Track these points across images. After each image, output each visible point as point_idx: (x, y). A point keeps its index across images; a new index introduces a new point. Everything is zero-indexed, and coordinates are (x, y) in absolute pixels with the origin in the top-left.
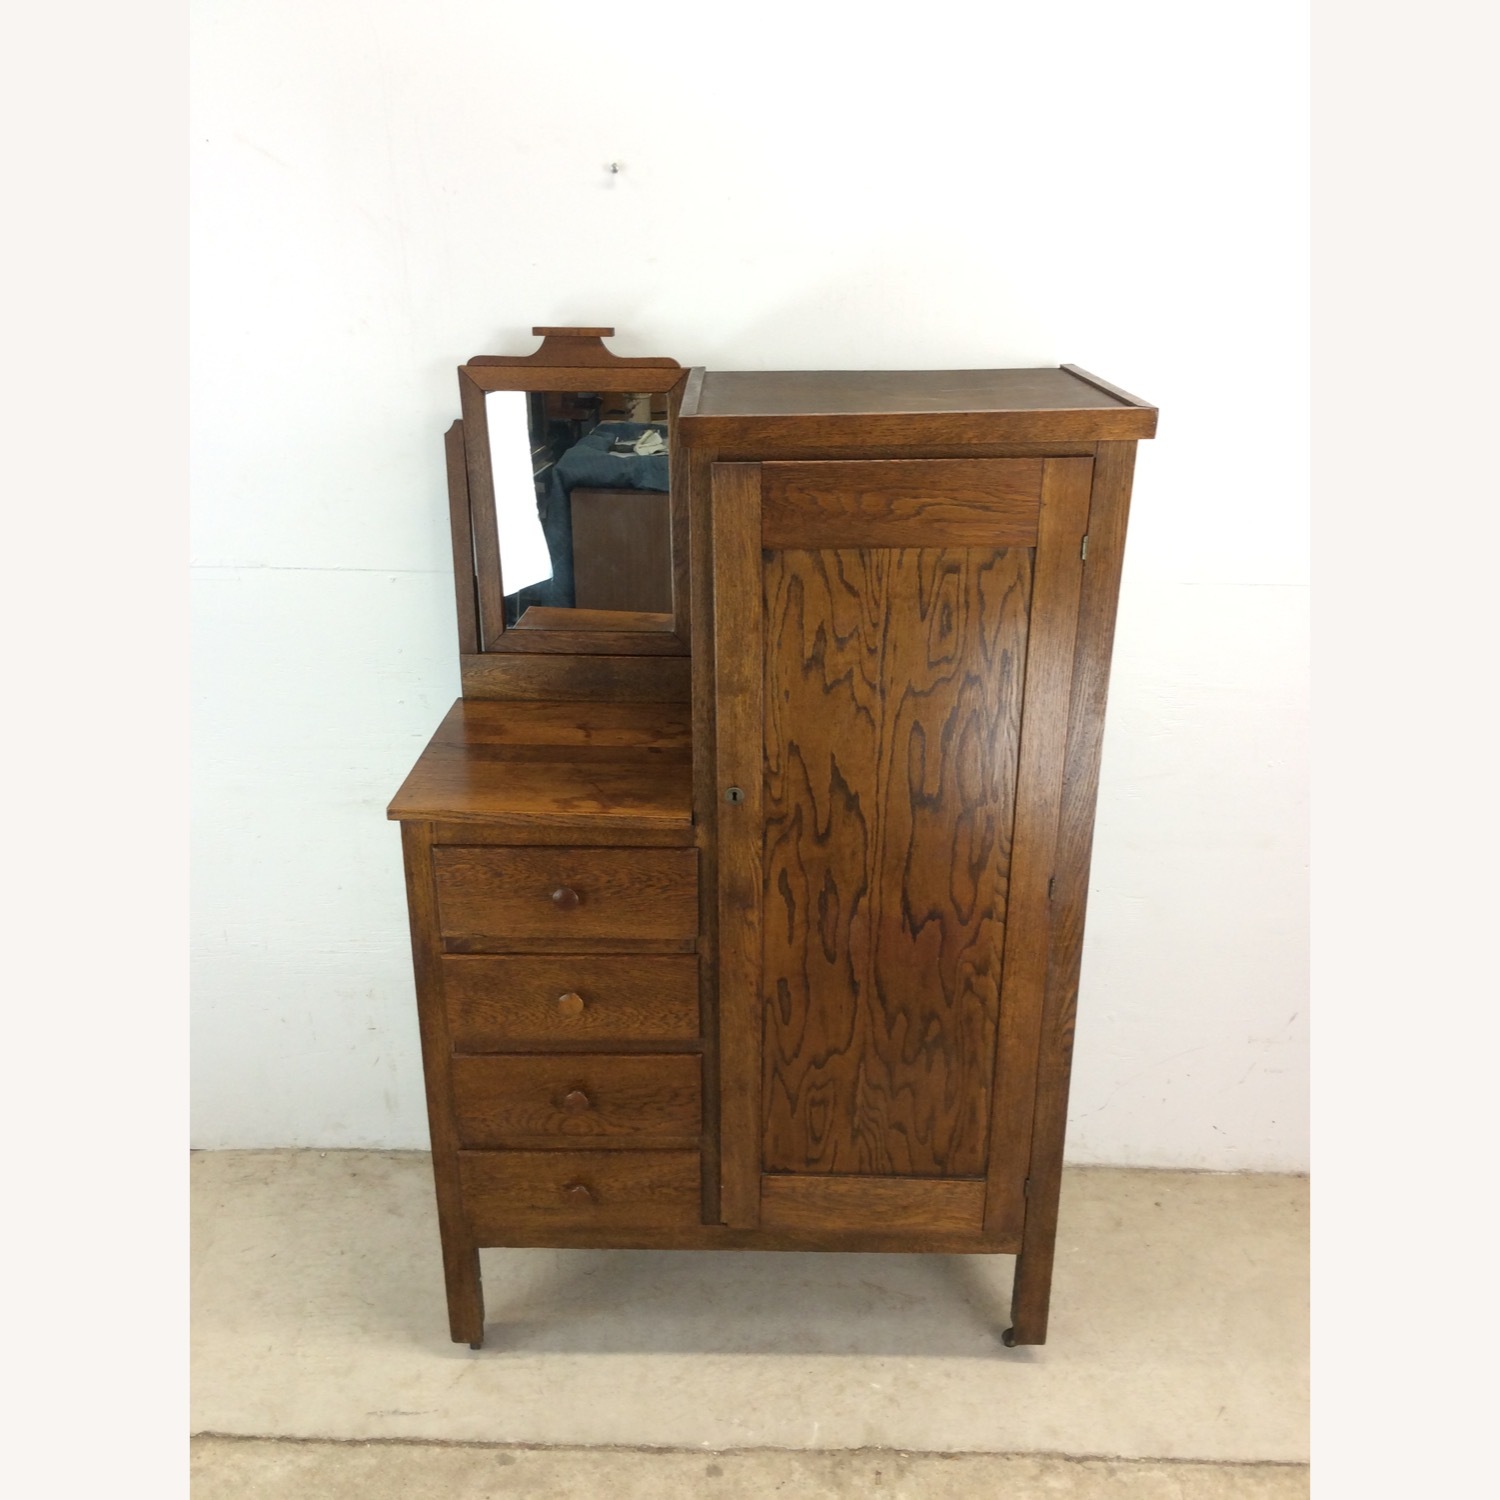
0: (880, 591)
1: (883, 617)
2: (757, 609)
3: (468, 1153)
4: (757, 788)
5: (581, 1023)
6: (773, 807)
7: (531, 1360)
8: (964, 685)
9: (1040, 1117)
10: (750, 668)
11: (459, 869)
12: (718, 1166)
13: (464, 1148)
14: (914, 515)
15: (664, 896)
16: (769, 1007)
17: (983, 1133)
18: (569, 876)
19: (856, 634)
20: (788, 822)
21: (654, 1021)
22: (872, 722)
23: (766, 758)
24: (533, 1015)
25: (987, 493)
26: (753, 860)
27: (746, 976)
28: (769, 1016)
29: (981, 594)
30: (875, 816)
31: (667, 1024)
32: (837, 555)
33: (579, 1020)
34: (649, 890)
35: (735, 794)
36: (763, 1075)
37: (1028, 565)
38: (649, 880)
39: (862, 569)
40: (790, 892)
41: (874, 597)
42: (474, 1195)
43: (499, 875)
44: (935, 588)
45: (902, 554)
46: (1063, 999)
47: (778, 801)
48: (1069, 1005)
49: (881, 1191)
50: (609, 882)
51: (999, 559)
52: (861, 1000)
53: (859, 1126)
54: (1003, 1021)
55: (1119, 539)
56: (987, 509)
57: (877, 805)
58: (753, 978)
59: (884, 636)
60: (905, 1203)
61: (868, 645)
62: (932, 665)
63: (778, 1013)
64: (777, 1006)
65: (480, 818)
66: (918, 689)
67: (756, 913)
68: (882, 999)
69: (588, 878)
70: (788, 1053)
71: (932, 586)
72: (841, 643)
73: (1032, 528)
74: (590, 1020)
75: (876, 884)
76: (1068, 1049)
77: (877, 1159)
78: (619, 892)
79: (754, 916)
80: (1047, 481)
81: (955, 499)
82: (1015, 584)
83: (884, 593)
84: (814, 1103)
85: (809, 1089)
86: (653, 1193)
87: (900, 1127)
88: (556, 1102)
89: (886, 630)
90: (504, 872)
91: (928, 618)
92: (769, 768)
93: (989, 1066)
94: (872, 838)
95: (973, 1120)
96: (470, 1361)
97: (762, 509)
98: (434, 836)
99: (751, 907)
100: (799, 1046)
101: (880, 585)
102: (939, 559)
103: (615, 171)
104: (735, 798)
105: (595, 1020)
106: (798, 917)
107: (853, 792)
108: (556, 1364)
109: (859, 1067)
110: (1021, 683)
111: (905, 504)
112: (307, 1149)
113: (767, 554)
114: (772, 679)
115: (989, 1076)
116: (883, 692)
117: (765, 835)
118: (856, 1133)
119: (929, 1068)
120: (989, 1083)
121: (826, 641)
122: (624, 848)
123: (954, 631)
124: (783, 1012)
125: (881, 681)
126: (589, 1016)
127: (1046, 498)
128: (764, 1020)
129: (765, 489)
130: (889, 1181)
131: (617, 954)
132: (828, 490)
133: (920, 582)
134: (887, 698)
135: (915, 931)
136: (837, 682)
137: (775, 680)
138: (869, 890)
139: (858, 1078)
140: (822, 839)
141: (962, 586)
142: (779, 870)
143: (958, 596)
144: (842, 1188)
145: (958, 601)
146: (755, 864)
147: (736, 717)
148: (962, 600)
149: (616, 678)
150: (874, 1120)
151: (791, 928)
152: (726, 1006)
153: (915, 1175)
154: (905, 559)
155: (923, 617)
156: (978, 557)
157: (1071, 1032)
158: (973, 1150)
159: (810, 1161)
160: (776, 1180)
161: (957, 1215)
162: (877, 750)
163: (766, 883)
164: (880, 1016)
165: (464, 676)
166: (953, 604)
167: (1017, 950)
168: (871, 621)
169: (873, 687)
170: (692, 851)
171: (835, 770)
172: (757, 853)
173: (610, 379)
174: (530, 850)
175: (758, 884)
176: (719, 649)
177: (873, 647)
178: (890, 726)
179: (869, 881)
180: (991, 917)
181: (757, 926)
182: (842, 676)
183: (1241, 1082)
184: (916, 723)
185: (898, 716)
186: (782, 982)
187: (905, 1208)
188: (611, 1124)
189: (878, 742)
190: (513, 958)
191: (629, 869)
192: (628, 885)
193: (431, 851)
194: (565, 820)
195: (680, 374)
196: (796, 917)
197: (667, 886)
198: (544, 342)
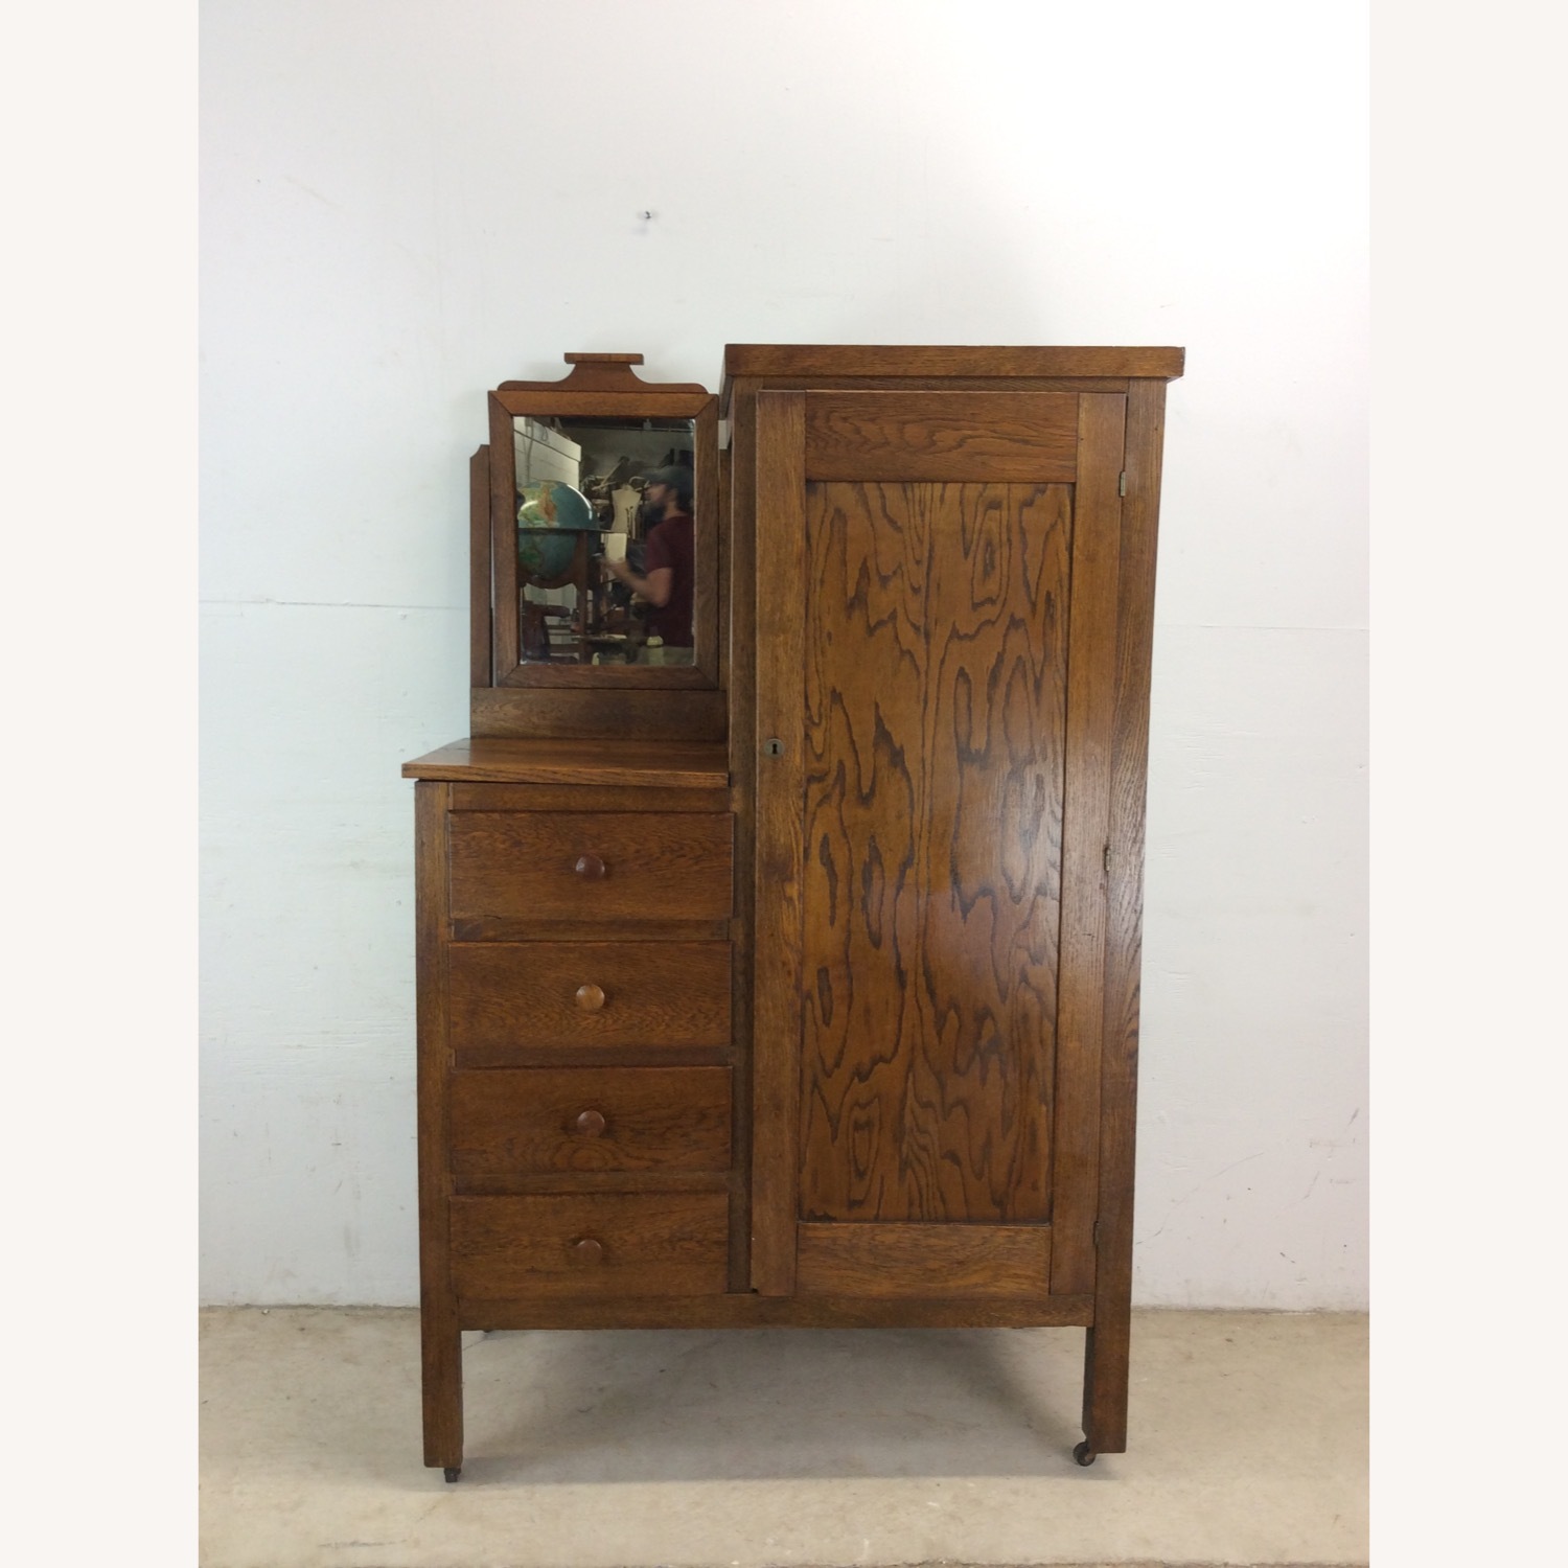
0: (923, 527)
1: (926, 554)
2: (800, 544)
3: (463, 1199)
4: (799, 739)
5: (600, 1026)
6: (816, 765)
7: (519, 1491)
8: (1008, 628)
9: (1107, 1144)
10: (793, 606)
11: (474, 837)
12: (749, 1212)
13: (457, 1192)
14: (956, 448)
15: (696, 868)
16: (809, 1005)
17: (1045, 1165)
18: (594, 844)
19: (899, 572)
20: (830, 780)
21: (682, 1022)
22: (917, 668)
23: (807, 707)
24: (546, 1016)
25: (1027, 427)
26: (793, 823)
27: (784, 964)
28: (809, 1015)
29: (1023, 532)
30: (921, 774)
31: (696, 1026)
32: (881, 489)
33: (597, 1022)
34: (681, 860)
35: (775, 746)
36: (801, 1091)
37: (1068, 502)
38: (682, 849)
39: (904, 504)
40: (832, 863)
41: (917, 532)
42: (465, 1255)
43: (518, 843)
44: (978, 525)
45: (944, 489)
46: (1124, 995)
47: (819, 757)
48: (1132, 999)
49: (933, 1241)
50: (638, 851)
51: (1039, 495)
52: (909, 992)
53: (907, 1157)
54: (1063, 1018)
55: (1154, 480)
56: (1026, 442)
57: (923, 760)
58: (792, 966)
59: (928, 574)
60: (960, 1257)
61: (911, 584)
62: (976, 606)
63: (818, 1013)
64: (817, 1002)
65: (504, 775)
66: (961, 633)
67: (796, 887)
68: (931, 992)
69: (616, 846)
70: (830, 1062)
71: (974, 523)
72: (884, 580)
73: (1071, 464)
74: (610, 1021)
75: (923, 853)
76: (1133, 1055)
77: (928, 1200)
78: (647, 864)
79: (793, 890)
80: (1083, 415)
81: (995, 432)
82: (1056, 521)
83: (927, 527)
84: (858, 1127)
85: (852, 1109)
86: (674, 1250)
87: (954, 1157)
88: (568, 1127)
89: (929, 568)
90: (523, 841)
91: (971, 555)
92: (810, 718)
93: (1049, 1077)
94: (918, 799)
95: (1033, 1148)
96: (445, 1493)
97: (806, 438)
98: (451, 799)
99: (791, 879)
100: (841, 1052)
101: (923, 521)
102: (981, 495)
103: (649, 217)
104: (775, 751)
105: (615, 1022)
106: (841, 891)
107: (897, 746)
108: (549, 1495)
109: (907, 1078)
110: (1066, 627)
111: (947, 437)
112: (248, 1306)
113: (810, 483)
114: (814, 620)
115: (1050, 1091)
116: (927, 636)
117: (806, 795)
118: (905, 1165)
119: (984, 1080)
120: (1050, 1098)
121: (869, 579)
122: (656, 813)
123: (997, 571)
124: (823, 1009)
125: (925, 624)
126: (609, 1016)
127: (1083, 432)
128: (803, 1018)
129: (810, 419)
130: (943, 1228)
131: (642, 941)
132: (872, 420)
133: (963, 519)
134: (932, 641)
135: (965, 910)
136: (880, 623)
137: (817, 622)
138: (916, 861)
139: (905, 1094)
140: (865, 800)
141: (1004, 523)
142: (821, 836)
143: (1000, 535)
144: (890, 1238)
145: (1001, 540)
146: (795, 828)
147: (777, 660)
148: (1004, 537)
149: (634, 713)
150: (924, 1148)
151: (833, 907)
152: (760, 1001)
153: (969, 1220)
154: (948, 493)
155: (966, 554)
156: (1020, 492)
157: (1135, 1033)
158: (1035, 1188)
159: (853, 1204)
160: (815, 1229)
161: (1019, 1272)
162: (922, 698)
163: (806, 851)
164: (928, 1012)
165: (473, 711)
166: (996, 541)
167: (1074, 933)
168: (914, 557)
169: (916, 628)
170: (727, 815)
171: (879, 722)
172: (797, 815)
173: (638, 404)
174: (554, 816)
175: (798, 852)
176: (761, 585)
177: (916, 587)
178: (935, 672)
179: (916, 848)
180: (1045, 894)
181: (797, 903)
182: (885, 617)
183: (1307, 1196)
184: (962, 669)
185: (943, 662)
186: (823, 972)
187: (960, 1263)
188: (628, 1155)
189: (923, 689)
190: (527, 945)
191: (660, 837)
192: (658, 855)
193: (446, 818)
194: (594, 778)
195: (708, 400)
196: (839, 893)
197: (700, 856)
198: (575, 369)
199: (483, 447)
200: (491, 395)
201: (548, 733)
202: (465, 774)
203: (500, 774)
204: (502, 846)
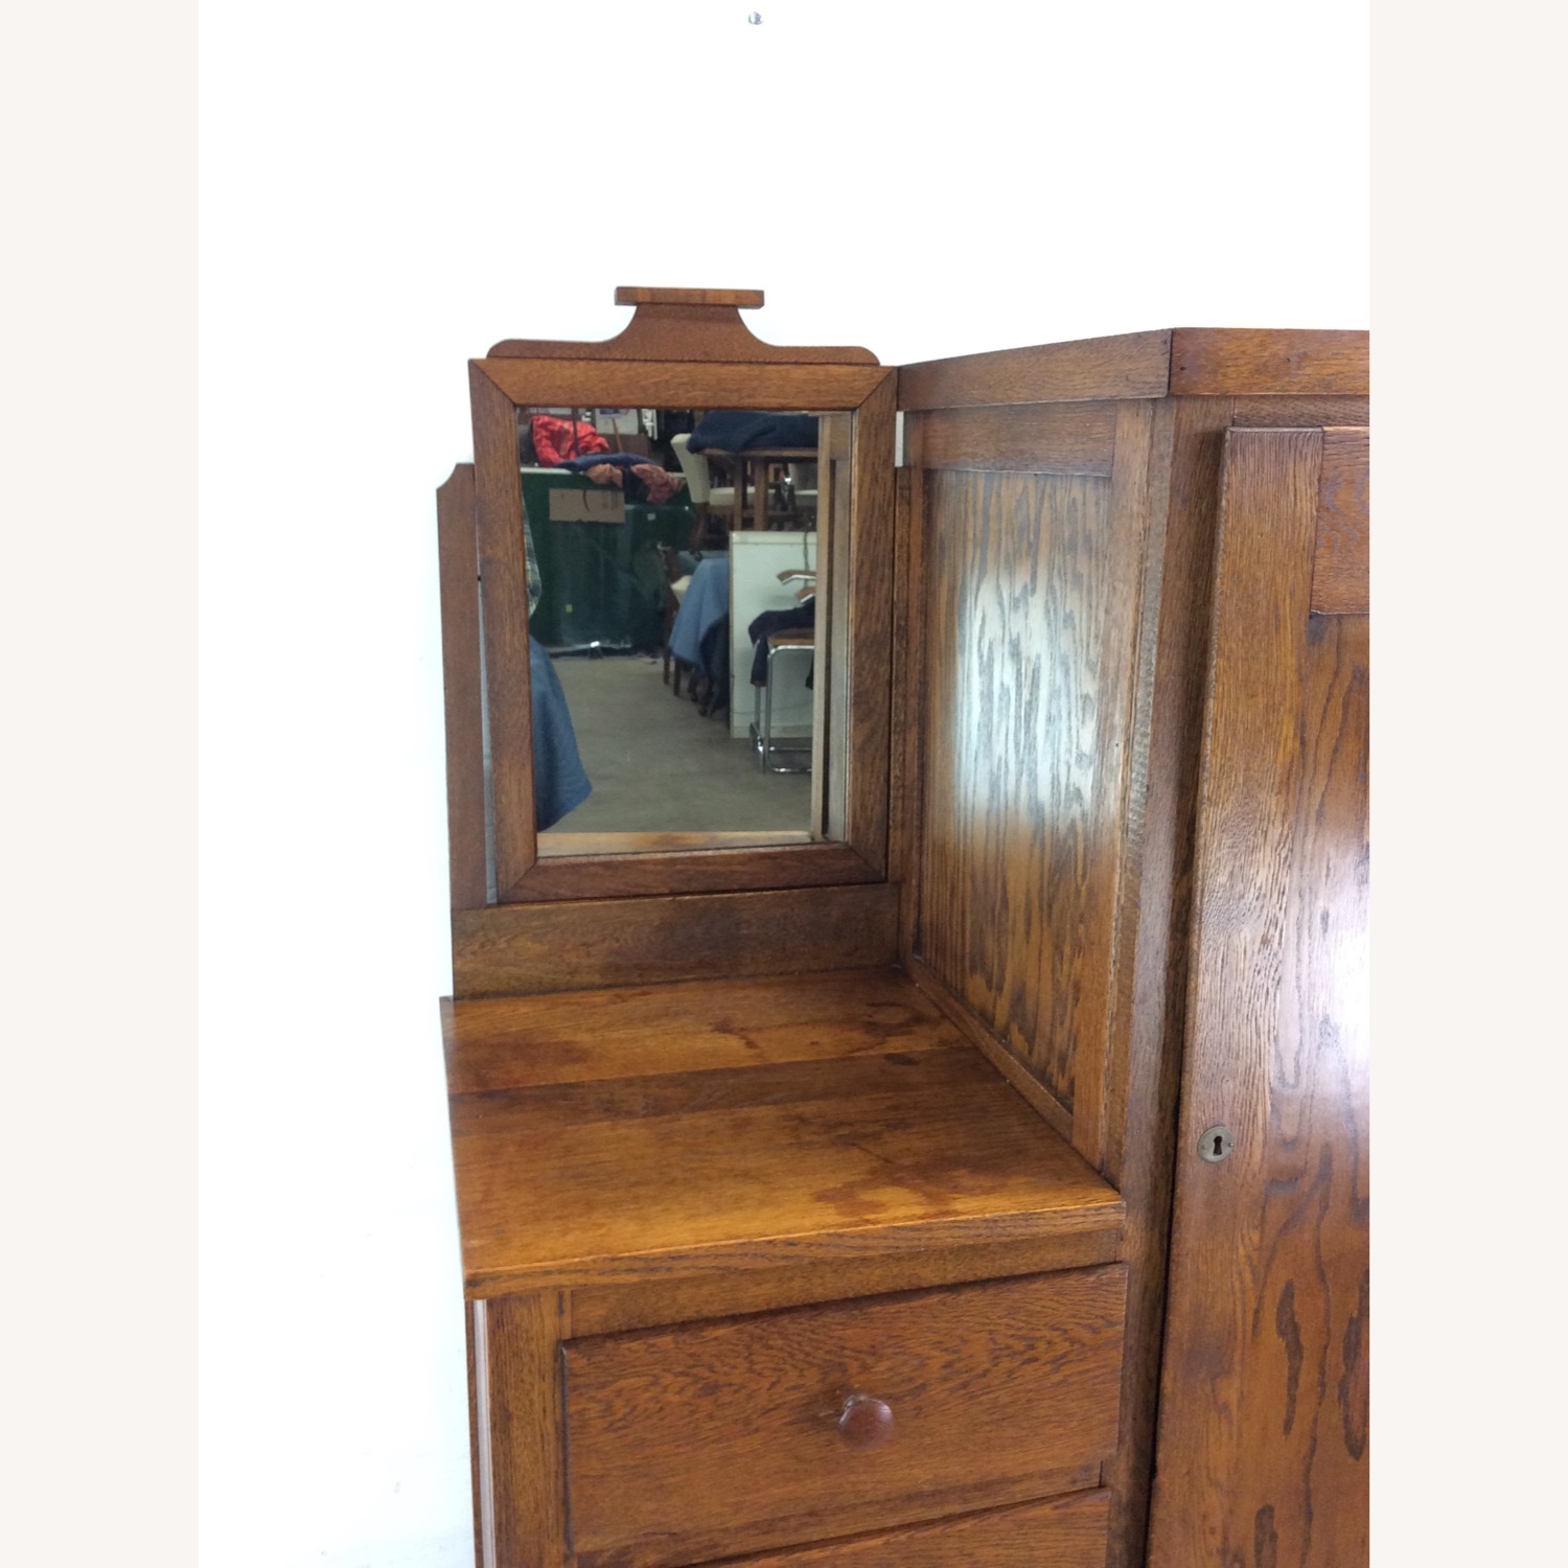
11: (621, 1390)
15: (1057, 1378)
18: (865, 1368)
26: (1241, 1273)
27: (1205, 1517)
34: (1029, 1368)
35: (1218, 1141)
38: (1032, 1347)
40: (1296, 1329)
43: (711, 1389)
47: (1289, 1144)
50: (948, 1365)
58: (1216, 1522)
65: (687, 1263)
67: (1236, 1383)
69: (905, 1363)
78: (965, 1386)
79: (1230, 1392)
90: (723, 1381)
92: (1280, 1076)
97: (1317, 528)
98: (567, 1320)
99: (1228, 1372)
104: (1217, 1149)
106: (1308, 1375)
114: (1301, 892)
117: (1260, 1218)
122: (982, 1283)
129: (1325, 488)
131: (948, 1519)
137: (1306, 896)
142: (1281, 1286)
146: (1242, 1281)
149: (745, 932)
151: (1292, 1399)
163: (1257, 1317)
165: (457, 954)
170: (1116, 1272)
172: (1249, 1257)
173: (755, 384)
174: (785, 1320)
175: (1244, 1324)
181: (1234, 1409)
186: (1265, 1514)
191: (991, 1332)
192: (986, 1366)
193: (558, 1356)
194: (870, 1242)
195: (879, 377)
196: (1303, 1378)
197: (1064, 1355)
198: (636, 316)
199: (461, 469)
200: (473, 365)
201: (597, 979)
202: (601, 1274)
203: (677, 1264)
204: (676, 1399)
